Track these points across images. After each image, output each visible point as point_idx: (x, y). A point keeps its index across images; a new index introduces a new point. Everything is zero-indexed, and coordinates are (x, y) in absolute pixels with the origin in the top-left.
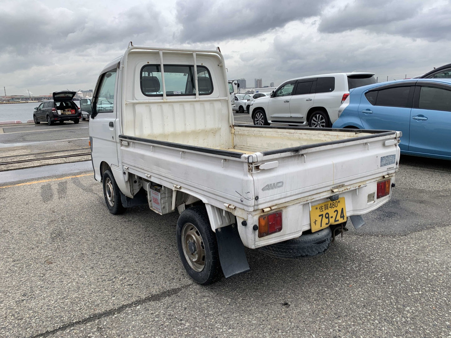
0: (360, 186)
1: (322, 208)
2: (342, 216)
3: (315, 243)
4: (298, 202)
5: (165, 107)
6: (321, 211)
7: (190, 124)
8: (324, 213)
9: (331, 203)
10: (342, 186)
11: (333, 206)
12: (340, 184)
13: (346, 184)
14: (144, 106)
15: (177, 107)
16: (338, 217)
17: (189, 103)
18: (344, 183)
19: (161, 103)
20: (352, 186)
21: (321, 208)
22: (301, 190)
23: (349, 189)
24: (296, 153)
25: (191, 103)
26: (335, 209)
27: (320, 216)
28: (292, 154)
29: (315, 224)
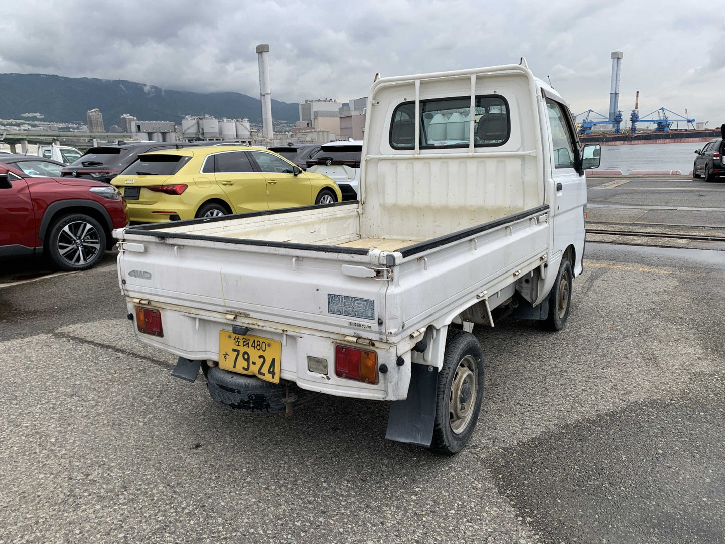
0: (287, 331)
1: (239, 340)
2: (272, 371)
3: (218, 385)
4: (178, 309)
5: (418, 165)
6: (237, 344)
7: (454, 195)
8: (242, 349)
9: (254, 340)
10: (246, 317)
11: (258, 347)
12: (241, 311)
13: (252, 315)
14: (388, 162)
15: (436, 166)
16: (265, 370)
17: (457, 161)
18: (248, 312)
19: (410, 159)
20: (267, 324)
21: (236, 340)
22: (175, 294)
23: (263, 327)
24: (161, 240)
25: (461, 160)
26: (261, 353)
27: (234, 350)
28: (157, 240)
29: (226, 359)
